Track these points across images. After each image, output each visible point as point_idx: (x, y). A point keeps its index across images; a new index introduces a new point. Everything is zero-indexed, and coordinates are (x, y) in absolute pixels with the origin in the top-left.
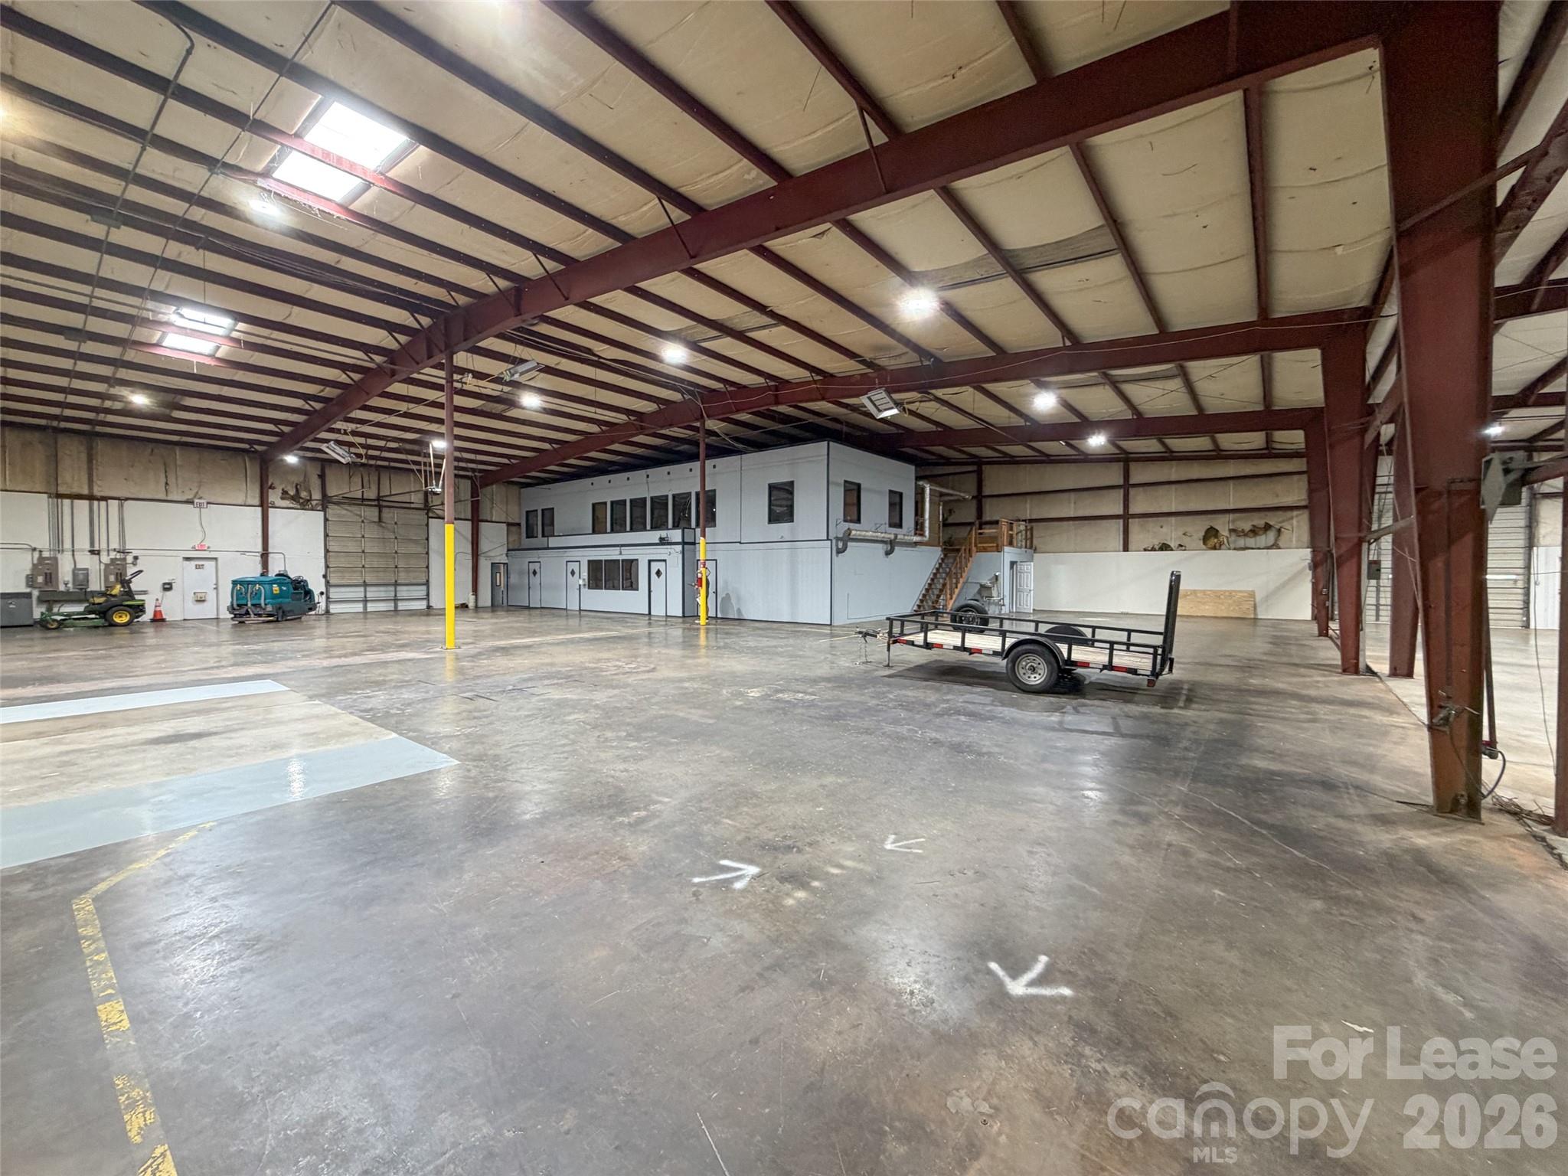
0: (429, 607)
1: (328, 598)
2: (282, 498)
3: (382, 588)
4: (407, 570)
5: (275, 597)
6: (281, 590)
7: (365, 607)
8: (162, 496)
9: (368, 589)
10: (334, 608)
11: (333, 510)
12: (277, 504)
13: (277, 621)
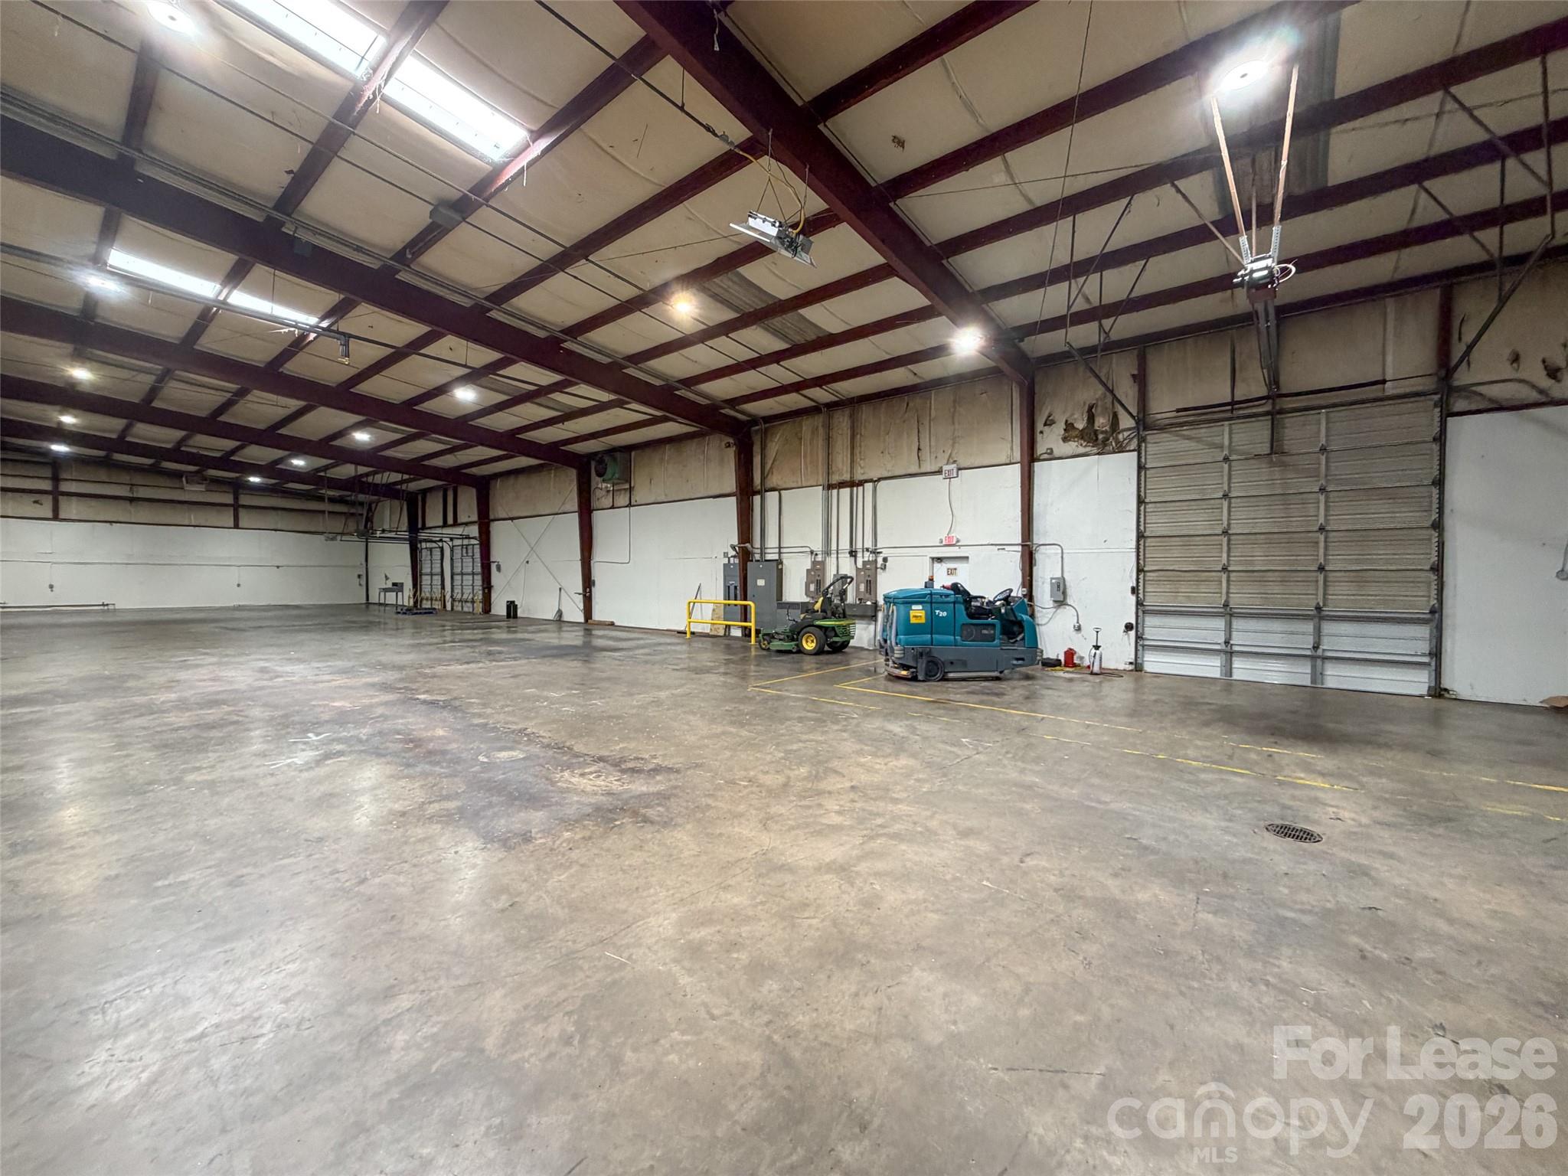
0: (1438, 692)
1: (1138, 637)
2: (1065, 439)
3: (1276, 625)
4: (1359, 577)
5: (912, 629)
6: (931, 616)
7: (1228, 670)
8: (914, 469)
9: (1237, 624)
10: (1153, 663)
11: (1159, 446)
12: (1056, 453)
13: (914, 679)
